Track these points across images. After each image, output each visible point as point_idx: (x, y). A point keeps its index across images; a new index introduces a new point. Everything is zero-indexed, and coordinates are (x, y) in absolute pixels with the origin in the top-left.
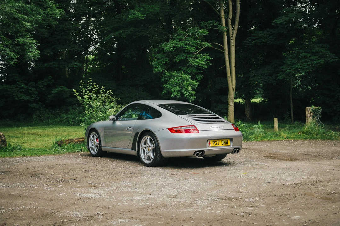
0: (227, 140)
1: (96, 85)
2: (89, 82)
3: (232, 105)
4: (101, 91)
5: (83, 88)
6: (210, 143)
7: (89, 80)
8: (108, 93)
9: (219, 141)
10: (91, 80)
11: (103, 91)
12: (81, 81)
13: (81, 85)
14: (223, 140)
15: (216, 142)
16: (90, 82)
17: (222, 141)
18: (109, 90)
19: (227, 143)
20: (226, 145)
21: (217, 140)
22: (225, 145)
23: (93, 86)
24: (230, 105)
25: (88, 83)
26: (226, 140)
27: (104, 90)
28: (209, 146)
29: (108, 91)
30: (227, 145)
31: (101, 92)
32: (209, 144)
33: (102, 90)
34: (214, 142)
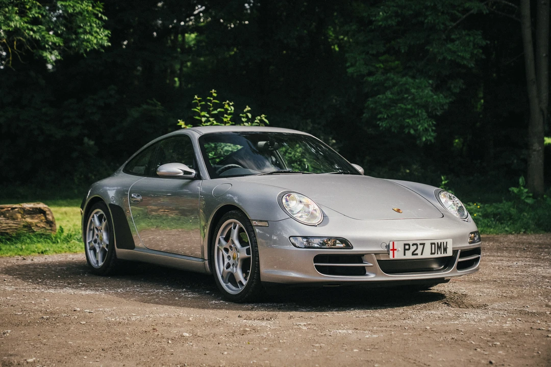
1: (229, 105)
2: (212, 99)
3: (538, 151)
4: (244, 117)
5: (202, 110)
7: (211, 95)
8: (259, 120)
10: (215, 95)
11: (247, 117)
12: (196, 97)
13: (196, 105)
16: (215, 98)
18: (260, 116)
23: (222, 107)
24: (535, 150)
25: (210, 101)
27: (250, 115)
29: (259, 118)
31: (244, 120)
33: (244, 115)
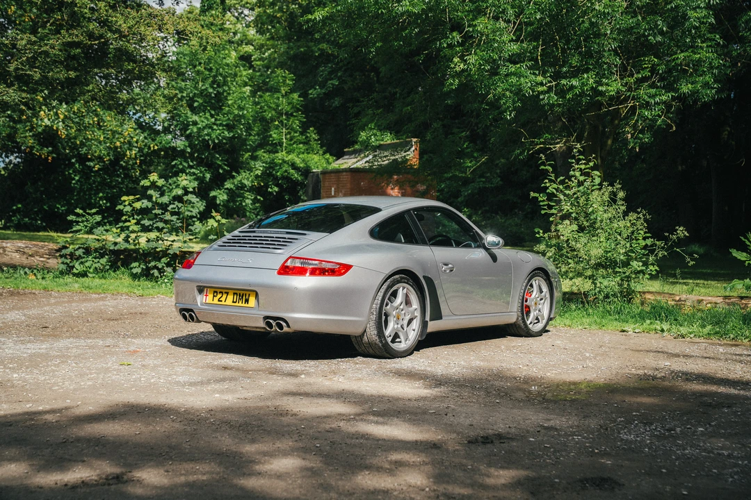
0: (248, 293)
6: (206, 295)
9: (227, 293)
14: (238, 292)
15: (219, 296)
17: (234, 294)
19: (247, 301)
20: (244, 305)
21: (224, 291)
22: (240, 304)
26: (244, 292)
28: (204, 301)
30: (246, 305)
32: (205, 297)
34: (215, 294)
